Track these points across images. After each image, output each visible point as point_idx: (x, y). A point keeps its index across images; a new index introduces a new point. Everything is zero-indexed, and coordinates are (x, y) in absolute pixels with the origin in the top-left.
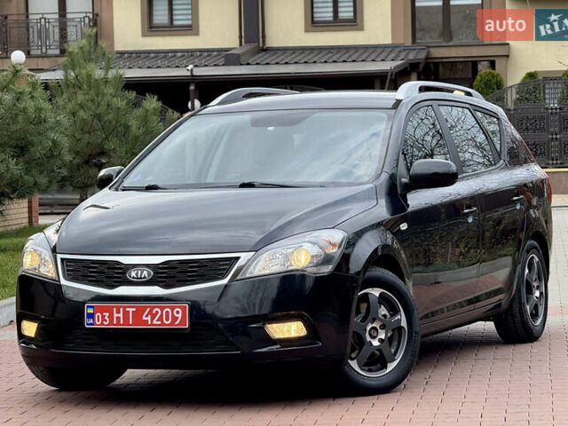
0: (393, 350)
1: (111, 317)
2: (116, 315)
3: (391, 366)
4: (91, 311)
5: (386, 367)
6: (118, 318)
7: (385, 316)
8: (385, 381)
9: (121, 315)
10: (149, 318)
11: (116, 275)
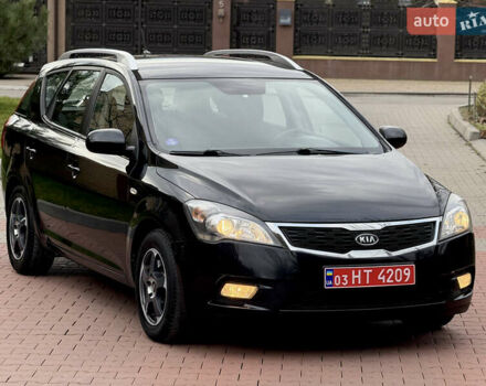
1: (350, 279)
2: (354, 277)
4: (330, 274)
6: (356, 279)
9: (359, 276)
10: (383, 278)
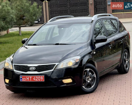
0: (93, 83)
1: (26, 79)
2: (27, 78)
3: (92, 87)
4: (21, 77)
5: (91, 87)
6: (28, 79)
7: (91, 75)
8: (91, 90)
9: (28, 78)
10: (35, 79)
11: (27, 69)
